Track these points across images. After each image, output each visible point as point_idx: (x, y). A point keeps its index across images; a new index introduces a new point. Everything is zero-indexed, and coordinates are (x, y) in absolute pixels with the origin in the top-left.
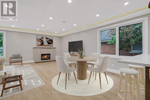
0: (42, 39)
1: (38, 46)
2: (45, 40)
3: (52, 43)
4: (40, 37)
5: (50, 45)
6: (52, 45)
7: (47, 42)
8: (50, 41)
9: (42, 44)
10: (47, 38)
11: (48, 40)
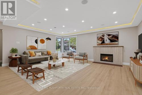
0: (103, 37)
1: (99, 45)
2: (106, 38)
3: (116, 40)
4: (100, 35)
5: (114, 43)
6: (116, 43)
7: (109, 39)
8: (114, 38)
9: (103, 42)
10: (109, 35)
11: (110, 37)
